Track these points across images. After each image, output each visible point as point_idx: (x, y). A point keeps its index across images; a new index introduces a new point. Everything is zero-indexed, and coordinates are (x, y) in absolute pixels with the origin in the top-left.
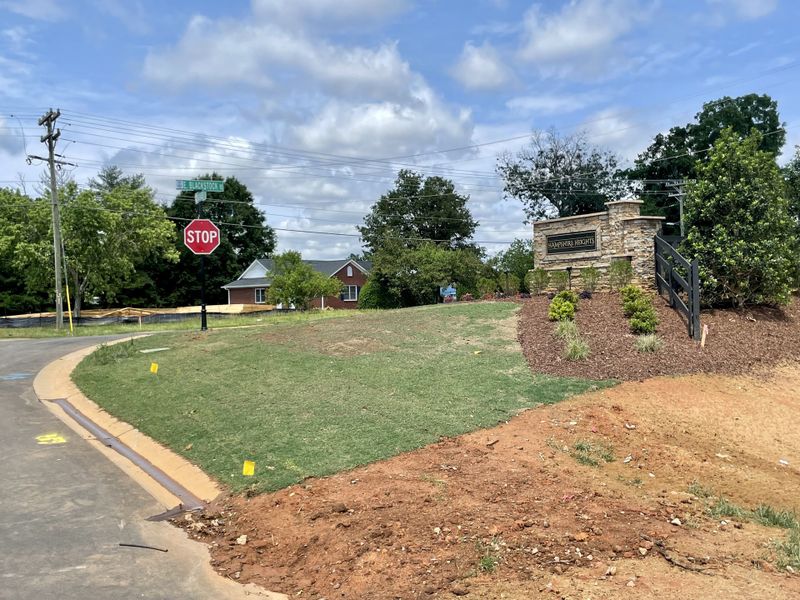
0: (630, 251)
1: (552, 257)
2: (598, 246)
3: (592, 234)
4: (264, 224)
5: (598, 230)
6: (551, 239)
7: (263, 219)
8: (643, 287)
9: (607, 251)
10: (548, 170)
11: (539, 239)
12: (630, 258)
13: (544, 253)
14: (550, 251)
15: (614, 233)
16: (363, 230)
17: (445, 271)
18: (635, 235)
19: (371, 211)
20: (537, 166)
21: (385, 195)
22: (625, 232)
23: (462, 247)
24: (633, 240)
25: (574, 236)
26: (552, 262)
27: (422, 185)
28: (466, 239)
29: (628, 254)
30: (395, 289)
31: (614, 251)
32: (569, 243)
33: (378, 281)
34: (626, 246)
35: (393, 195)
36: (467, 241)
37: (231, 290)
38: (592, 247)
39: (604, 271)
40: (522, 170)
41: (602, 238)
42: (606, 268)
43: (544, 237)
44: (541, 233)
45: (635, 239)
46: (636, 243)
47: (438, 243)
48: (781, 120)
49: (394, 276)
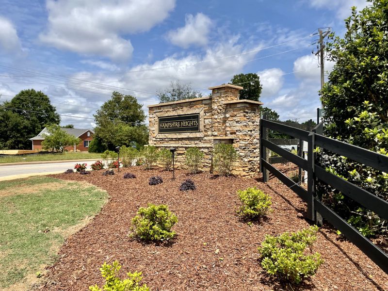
0: (231, 133)
1: (162, 136)
2: (201, 127)
3: (196, 117)
4: (55, 112)
5: (202, 113)
6: (162, 120)
7: (55, 110)
8: (244, 170)
9: (209, 133)
10: (176, 97)
11: (152, 120)
12: (231, 141)
13: (156, 132)
14: (161, 130)
15: (216, 117)
16: (96, 116)
17: (128, 136)
18: (237, 119)
19: (100, 109)
20: (172, 95)
21: (107, 102)
22: (228, 115)
23: (140, 126)
24: (235, 124)
25: (180, 118)
26: (162, 140)
27: (123, 99)
28: (142, 122)
29: (230, 137)
30: (105, 144)
31: (216, 133)
32: (177, 124)
33: (97, 139)
34: (228, 129)
35: (110, 102)
36: (142, 123)
37: (34, 140)
38: (196, 129)
39: (206, 151)
40: (166, 96)
41: (204, 121)
42: (208, 148)
43: (156, 118)
44: (154, 115)
45: (237, 122)
46: (238, 127)
47: (127, 123)
48: (260, 84)
49: (105, 137)
